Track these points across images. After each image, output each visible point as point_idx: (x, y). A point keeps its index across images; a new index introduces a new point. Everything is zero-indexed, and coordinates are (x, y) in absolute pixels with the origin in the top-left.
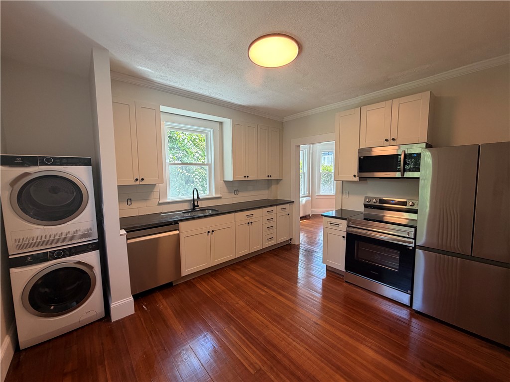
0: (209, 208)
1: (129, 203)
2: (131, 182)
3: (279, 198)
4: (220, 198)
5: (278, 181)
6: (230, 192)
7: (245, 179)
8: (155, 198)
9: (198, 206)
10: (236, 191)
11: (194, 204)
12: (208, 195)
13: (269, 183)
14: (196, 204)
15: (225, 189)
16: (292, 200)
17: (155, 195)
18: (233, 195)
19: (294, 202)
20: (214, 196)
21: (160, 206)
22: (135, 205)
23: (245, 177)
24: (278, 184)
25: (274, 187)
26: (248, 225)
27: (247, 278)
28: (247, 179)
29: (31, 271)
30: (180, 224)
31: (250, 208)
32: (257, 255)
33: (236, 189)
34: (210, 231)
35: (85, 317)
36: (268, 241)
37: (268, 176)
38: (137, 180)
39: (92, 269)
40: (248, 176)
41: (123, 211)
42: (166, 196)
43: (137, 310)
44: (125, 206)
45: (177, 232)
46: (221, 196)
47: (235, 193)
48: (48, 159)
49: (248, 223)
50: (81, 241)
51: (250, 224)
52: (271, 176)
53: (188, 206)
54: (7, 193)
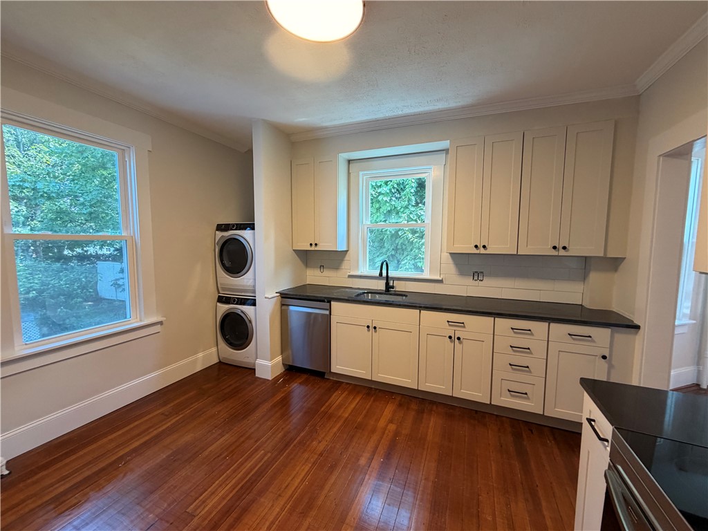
1: (322, 270)
2: (307, 247)
3: (615, 308)
4: (441, 281)
6: (462, 274)
7: (477, 252)
8: (349, 268)
10: (477, 275)
11: (387, 284)
12: (422, 274)
13: (586, 264)
14: (391, 284)
15: (450, 268)
16: (637, 322)
17: (345, 265)
18: (469, 281)
19: (638, 327)
20: (428, 276)
21: (350, 279)
22: (327, 273)
23: (476, 246)
24: (616, 269)
25: (594, 277)
26: (451, 342)
27: (392, 427)
28: (482, 251)
29: (223, 308)
30: (332, 303)
31: (460, 308)
32: (476, 412)
33: (478, 271)
34: (370, 325)
35: (246, 360)
36: (511, 395)
37: (555, 248)
38: (311, 245)
39: (250, 321)
40: (484, 247)
41: (315, 277)
42: (357, 267)
43: (276, 379)
44: (317, 272)
45: (327, 312)
46: (441, 279)
47: (476, 278)
48: (233, 225)
49: (450, 337)
50: (248, 295)
51: (456, 340)
52: (564, 248)
53: (381, 285)
54: (217, 250)
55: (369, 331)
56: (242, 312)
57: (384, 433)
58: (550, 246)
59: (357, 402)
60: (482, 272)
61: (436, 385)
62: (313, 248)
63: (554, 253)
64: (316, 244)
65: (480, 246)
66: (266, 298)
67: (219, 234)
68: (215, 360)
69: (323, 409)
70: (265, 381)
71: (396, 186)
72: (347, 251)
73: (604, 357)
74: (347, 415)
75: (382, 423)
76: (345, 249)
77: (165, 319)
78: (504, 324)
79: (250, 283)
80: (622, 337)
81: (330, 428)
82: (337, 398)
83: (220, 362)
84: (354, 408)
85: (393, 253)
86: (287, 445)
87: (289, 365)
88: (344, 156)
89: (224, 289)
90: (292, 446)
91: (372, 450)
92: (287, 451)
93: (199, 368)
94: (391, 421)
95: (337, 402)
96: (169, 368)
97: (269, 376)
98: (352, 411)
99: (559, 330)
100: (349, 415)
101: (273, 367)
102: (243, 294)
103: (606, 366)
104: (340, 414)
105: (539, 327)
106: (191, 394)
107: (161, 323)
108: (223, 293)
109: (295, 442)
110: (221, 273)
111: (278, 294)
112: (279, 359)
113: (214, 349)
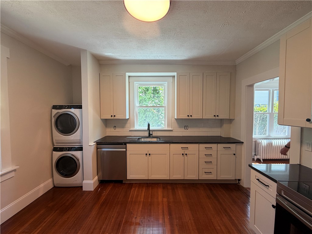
0: (158, 137)
1: (115, 128)
2: (109, 117)
3: (232, 136)
4: (172, 131)
5: (230, 121)
6: (180, 127)
7: (189, 118)
8: (128, 127)
9: (152, 135)
10: (186, 127)
11: (149, 133)
12: (163, 128)
14: (151, 133)
15: (176, 124)
16: (242, 141)
17: (128, 125)
18: (183, 129)
19: (243, 143)
20: (166, 129)
21: (131, 132)
22: (117, 130)
23: (188, 116)
24: (231, 123)
25: (225, 125)
26: (183, 156)
27: (165, 200)
28: (190, 118)
29: (57, 155)
30: (127, 144)
31: (185, 142)
32: (193, 184)
33: (186, 125)
34: (147, 153)
35: (75, 182)
36: (206, 174)
37: (215, 116)
38: (112, 116)
39: (78, 160)
40: (191, 116)
41: (112, 132)
42: (134, 126)
43: (96, 189)
44: (112, 129)
45: (125, 150)
46: (172, 129)
47: (185, 128)
48: (66, 106)
49: (183, 154)
50: (77, 145)
51: (185, 155)
52: (218, 116)
53: (147, 134)
54: (53, 120)
55: (146, 156)
56: (72, 155)
57: (163, 204)
58: (213, 115)
59: (144, 192)
60: (187, 126)
61: (177, 176)
62: (113, 118)
63: (214, 118)
64: (115, 116)
65: (190, 116)
66: (89, 146)
67: (55, 111)
68: (51, 186)
69: (129, 200)
70: (90, 192)
71: (144, 89)
72: (128, 119)
73: (234, 154)
74: (143, 200)
75: (160, 199)
76: (128, 118)
77: (18, 167)
78: (203, 146)
79: (78, 138)
80: (239, 146)
81: (138, 208)
82: (134, 192)
83: (55, 187)
84: (144, 195)
85: (145, 118)
86: (119, 225)
87: (101, 180)
88: (128, 74)
89: (57, 143)
90: (122, 225)
91: (162, 214)
92: (121, 229)
93: (41, 194)
94: (163, 197)
95: (135, 194)
96: (21, 199)
97: (92, 189)
98: (144, 197)
99: (221, 146)
100: (144, 198)
101: (94, 183)
102: (71, 145)
103: (235, 157)
104: (139, 200)
105: (214, 146)
106: (42, 212)
107: (15, 170)
108: (56, 145)
109: (123, 222)
110: (56, 134)
111: (95, 143)
112: (96, 178)
113: (50, 180)
